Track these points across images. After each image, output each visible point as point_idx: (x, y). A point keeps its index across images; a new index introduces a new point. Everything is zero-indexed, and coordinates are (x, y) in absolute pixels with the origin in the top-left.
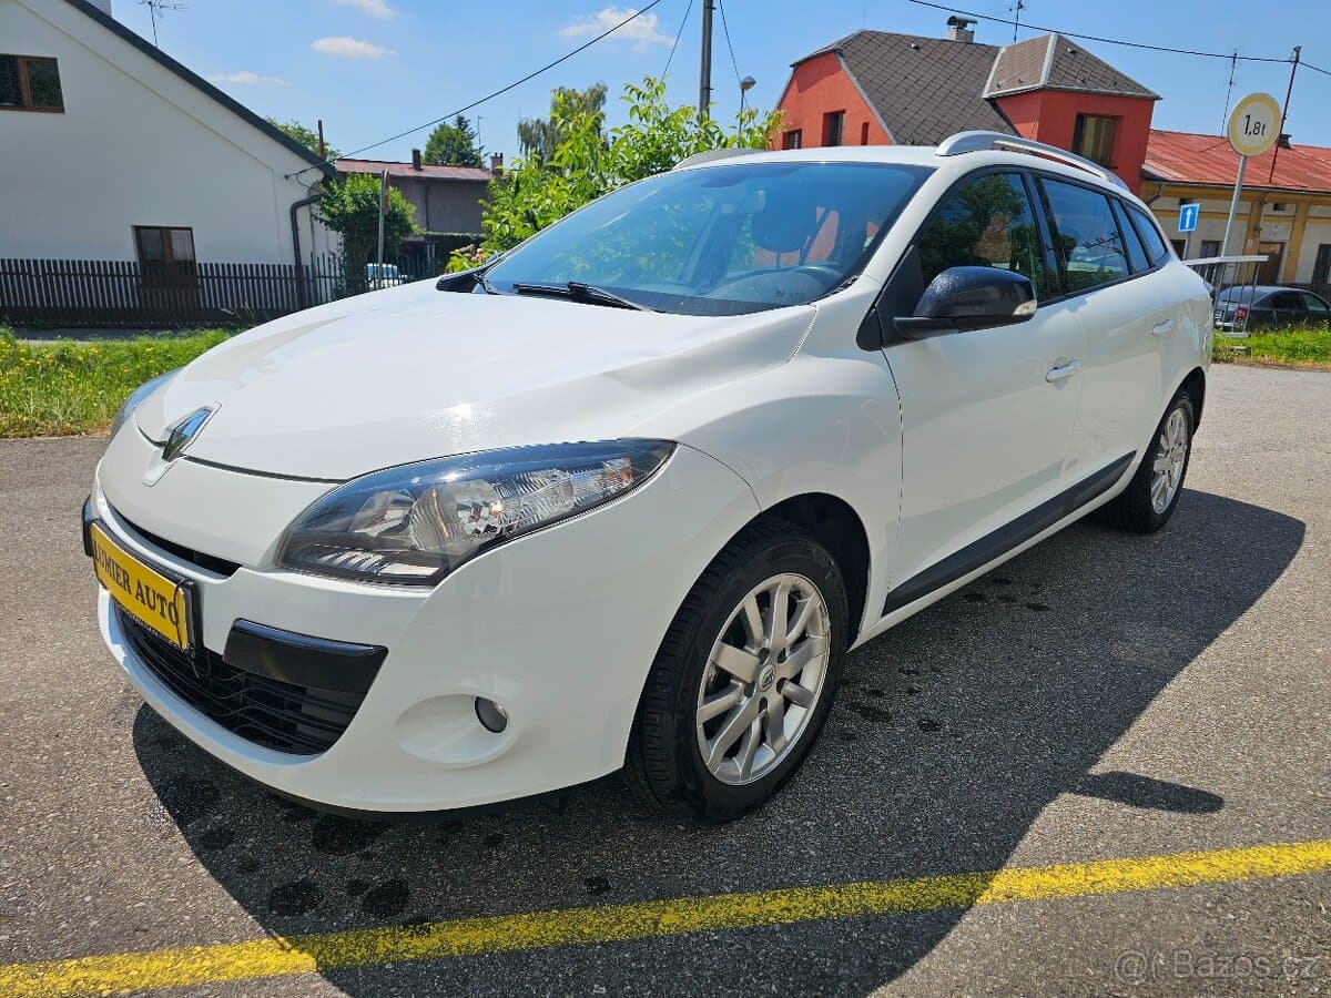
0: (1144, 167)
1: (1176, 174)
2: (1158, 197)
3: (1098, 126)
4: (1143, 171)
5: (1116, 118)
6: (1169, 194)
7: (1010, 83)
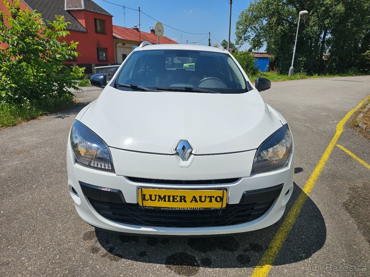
0: (113, 35)
1: (120, 37)
2: (118, 43)
3: (100, 22)
4: (113, 36)
5: (104, 20)
6: (120, 42)
7: (73, 6)
